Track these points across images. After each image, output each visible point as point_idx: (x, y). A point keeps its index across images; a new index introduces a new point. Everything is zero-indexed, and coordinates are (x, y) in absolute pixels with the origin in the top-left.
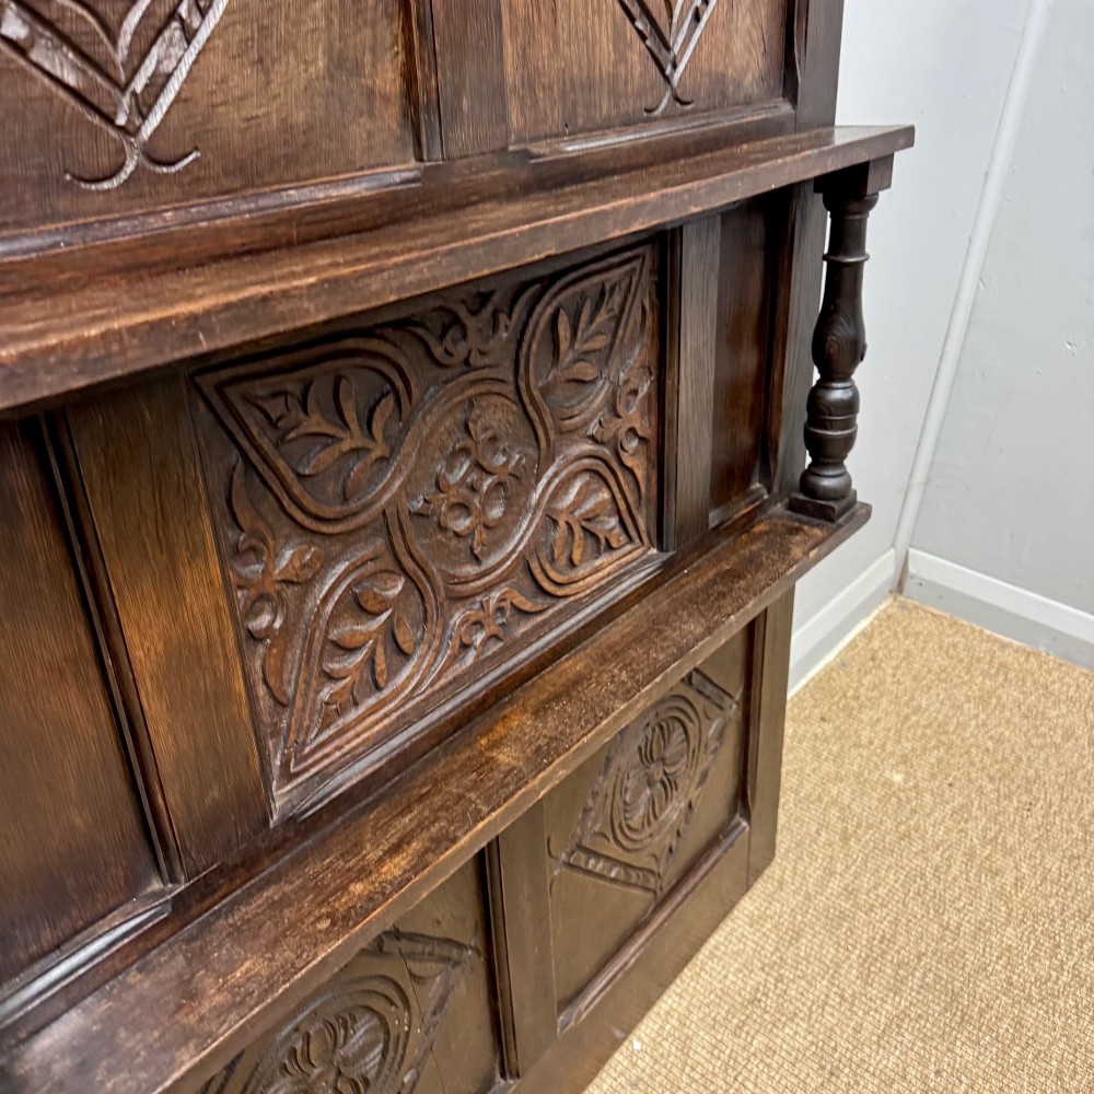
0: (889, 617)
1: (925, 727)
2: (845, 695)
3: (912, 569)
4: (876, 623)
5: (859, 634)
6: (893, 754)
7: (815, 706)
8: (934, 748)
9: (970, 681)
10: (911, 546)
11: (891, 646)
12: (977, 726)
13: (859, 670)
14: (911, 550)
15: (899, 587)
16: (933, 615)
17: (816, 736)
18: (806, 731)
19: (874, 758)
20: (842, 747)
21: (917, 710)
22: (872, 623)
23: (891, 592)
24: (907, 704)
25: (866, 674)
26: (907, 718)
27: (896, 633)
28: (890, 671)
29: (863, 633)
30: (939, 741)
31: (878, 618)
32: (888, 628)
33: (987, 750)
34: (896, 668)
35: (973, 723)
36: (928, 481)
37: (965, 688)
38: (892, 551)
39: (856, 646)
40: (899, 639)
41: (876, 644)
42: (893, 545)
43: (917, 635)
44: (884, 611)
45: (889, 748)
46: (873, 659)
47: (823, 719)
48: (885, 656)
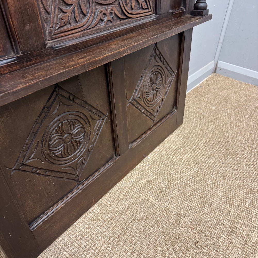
0: (212, 77)
1: (221, 98)
2: (201, 92)
3: (218, 66)
4: (209, 78)
5: (205, 81)
6: (213, 104)
7: (194, 94)
8: (223, 102)
9: (232, 89)
10: (218, 60)
11: (213, 83)
12: (234, 98)
13: (205, 88)
14: (218, 61)
15: (215, 71)
16: (223, 77)
17: (194, 100)
18: (191, 99)
19: (208, 104)
20: (200, 102)
21: (219, 95)
22: (208, 78)
23: (213, 72)
24: (216, 94)
25: (206, 88)
26: (216, 97)
27: (214, 80)
28: (212, 88)
29: (206, 80)
30: (224, 101)
31: (210, 77)
32: (212, 79)
33: (236, 103)
34: (214, 87)
35: (233, 97)
36: (223, 42)
37: (231, 91)
38: (214, 61)
39: (204, 83)
40: (215, 81)
41: (209, 82)
42: (214, 60)
43: (219, 81)
44: (211, 76)
45: (212, 102)
46: (208, 85)
47: (195, 97)
48: (211, 85)
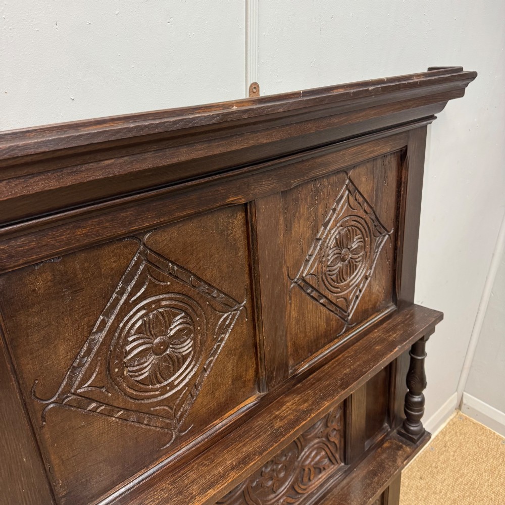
0: (454, 423)
1: (465, 485)
2: (431, 466)
3: (465, 401)
4: (448, 426)
5: (439, 433)
6: (449, 498)
7: (418, 471)
8: (468, 496)
9: (487, 460)
10: (464, 391)
11: (453, 440)
12: (488, 486)
13: (439, 452)
14: (464, 393)
15: (460, 407)
16: (474, 423)
17: (417, 487)
18: (413, 484)
19: (441, 500)
20: (428, 494)
21: (462, 475)
22: (446, 426)
23: (456, 409)
24: (458, 472)
25: (441, 454)
26: (457, 479)
27: (456, 433)
28: (452, 453)
29: (442, 432)
30: (470, 493)
31: (449, 423)
32: (453, 429)
33: (491, 499)
34: (455, 452)
35: (486, 484)
36: (471, 366)
37: (484, 465)
38: (456, 393)
39: (438, 439)
40: (457, 436)
41: (447, 438)
42: (457, 390)
43: (465, 434)
44: (452, 420)
45: (448, 495)
46: (445, 447)
47: (421, 478)
48: (450, 444)
